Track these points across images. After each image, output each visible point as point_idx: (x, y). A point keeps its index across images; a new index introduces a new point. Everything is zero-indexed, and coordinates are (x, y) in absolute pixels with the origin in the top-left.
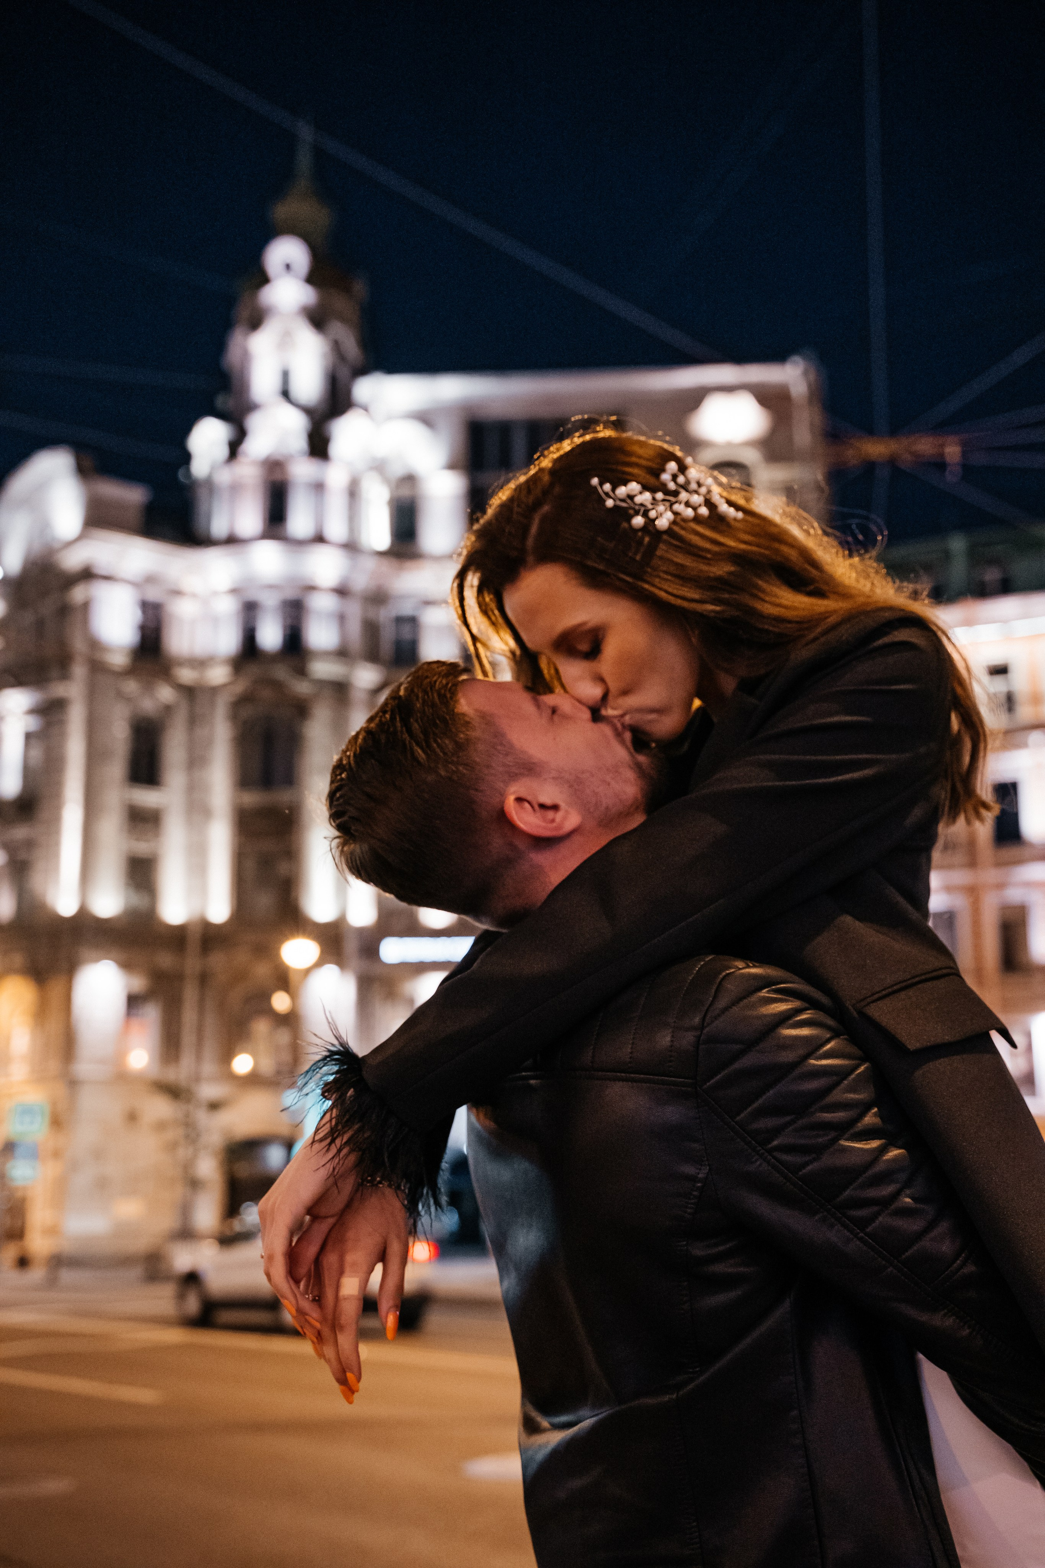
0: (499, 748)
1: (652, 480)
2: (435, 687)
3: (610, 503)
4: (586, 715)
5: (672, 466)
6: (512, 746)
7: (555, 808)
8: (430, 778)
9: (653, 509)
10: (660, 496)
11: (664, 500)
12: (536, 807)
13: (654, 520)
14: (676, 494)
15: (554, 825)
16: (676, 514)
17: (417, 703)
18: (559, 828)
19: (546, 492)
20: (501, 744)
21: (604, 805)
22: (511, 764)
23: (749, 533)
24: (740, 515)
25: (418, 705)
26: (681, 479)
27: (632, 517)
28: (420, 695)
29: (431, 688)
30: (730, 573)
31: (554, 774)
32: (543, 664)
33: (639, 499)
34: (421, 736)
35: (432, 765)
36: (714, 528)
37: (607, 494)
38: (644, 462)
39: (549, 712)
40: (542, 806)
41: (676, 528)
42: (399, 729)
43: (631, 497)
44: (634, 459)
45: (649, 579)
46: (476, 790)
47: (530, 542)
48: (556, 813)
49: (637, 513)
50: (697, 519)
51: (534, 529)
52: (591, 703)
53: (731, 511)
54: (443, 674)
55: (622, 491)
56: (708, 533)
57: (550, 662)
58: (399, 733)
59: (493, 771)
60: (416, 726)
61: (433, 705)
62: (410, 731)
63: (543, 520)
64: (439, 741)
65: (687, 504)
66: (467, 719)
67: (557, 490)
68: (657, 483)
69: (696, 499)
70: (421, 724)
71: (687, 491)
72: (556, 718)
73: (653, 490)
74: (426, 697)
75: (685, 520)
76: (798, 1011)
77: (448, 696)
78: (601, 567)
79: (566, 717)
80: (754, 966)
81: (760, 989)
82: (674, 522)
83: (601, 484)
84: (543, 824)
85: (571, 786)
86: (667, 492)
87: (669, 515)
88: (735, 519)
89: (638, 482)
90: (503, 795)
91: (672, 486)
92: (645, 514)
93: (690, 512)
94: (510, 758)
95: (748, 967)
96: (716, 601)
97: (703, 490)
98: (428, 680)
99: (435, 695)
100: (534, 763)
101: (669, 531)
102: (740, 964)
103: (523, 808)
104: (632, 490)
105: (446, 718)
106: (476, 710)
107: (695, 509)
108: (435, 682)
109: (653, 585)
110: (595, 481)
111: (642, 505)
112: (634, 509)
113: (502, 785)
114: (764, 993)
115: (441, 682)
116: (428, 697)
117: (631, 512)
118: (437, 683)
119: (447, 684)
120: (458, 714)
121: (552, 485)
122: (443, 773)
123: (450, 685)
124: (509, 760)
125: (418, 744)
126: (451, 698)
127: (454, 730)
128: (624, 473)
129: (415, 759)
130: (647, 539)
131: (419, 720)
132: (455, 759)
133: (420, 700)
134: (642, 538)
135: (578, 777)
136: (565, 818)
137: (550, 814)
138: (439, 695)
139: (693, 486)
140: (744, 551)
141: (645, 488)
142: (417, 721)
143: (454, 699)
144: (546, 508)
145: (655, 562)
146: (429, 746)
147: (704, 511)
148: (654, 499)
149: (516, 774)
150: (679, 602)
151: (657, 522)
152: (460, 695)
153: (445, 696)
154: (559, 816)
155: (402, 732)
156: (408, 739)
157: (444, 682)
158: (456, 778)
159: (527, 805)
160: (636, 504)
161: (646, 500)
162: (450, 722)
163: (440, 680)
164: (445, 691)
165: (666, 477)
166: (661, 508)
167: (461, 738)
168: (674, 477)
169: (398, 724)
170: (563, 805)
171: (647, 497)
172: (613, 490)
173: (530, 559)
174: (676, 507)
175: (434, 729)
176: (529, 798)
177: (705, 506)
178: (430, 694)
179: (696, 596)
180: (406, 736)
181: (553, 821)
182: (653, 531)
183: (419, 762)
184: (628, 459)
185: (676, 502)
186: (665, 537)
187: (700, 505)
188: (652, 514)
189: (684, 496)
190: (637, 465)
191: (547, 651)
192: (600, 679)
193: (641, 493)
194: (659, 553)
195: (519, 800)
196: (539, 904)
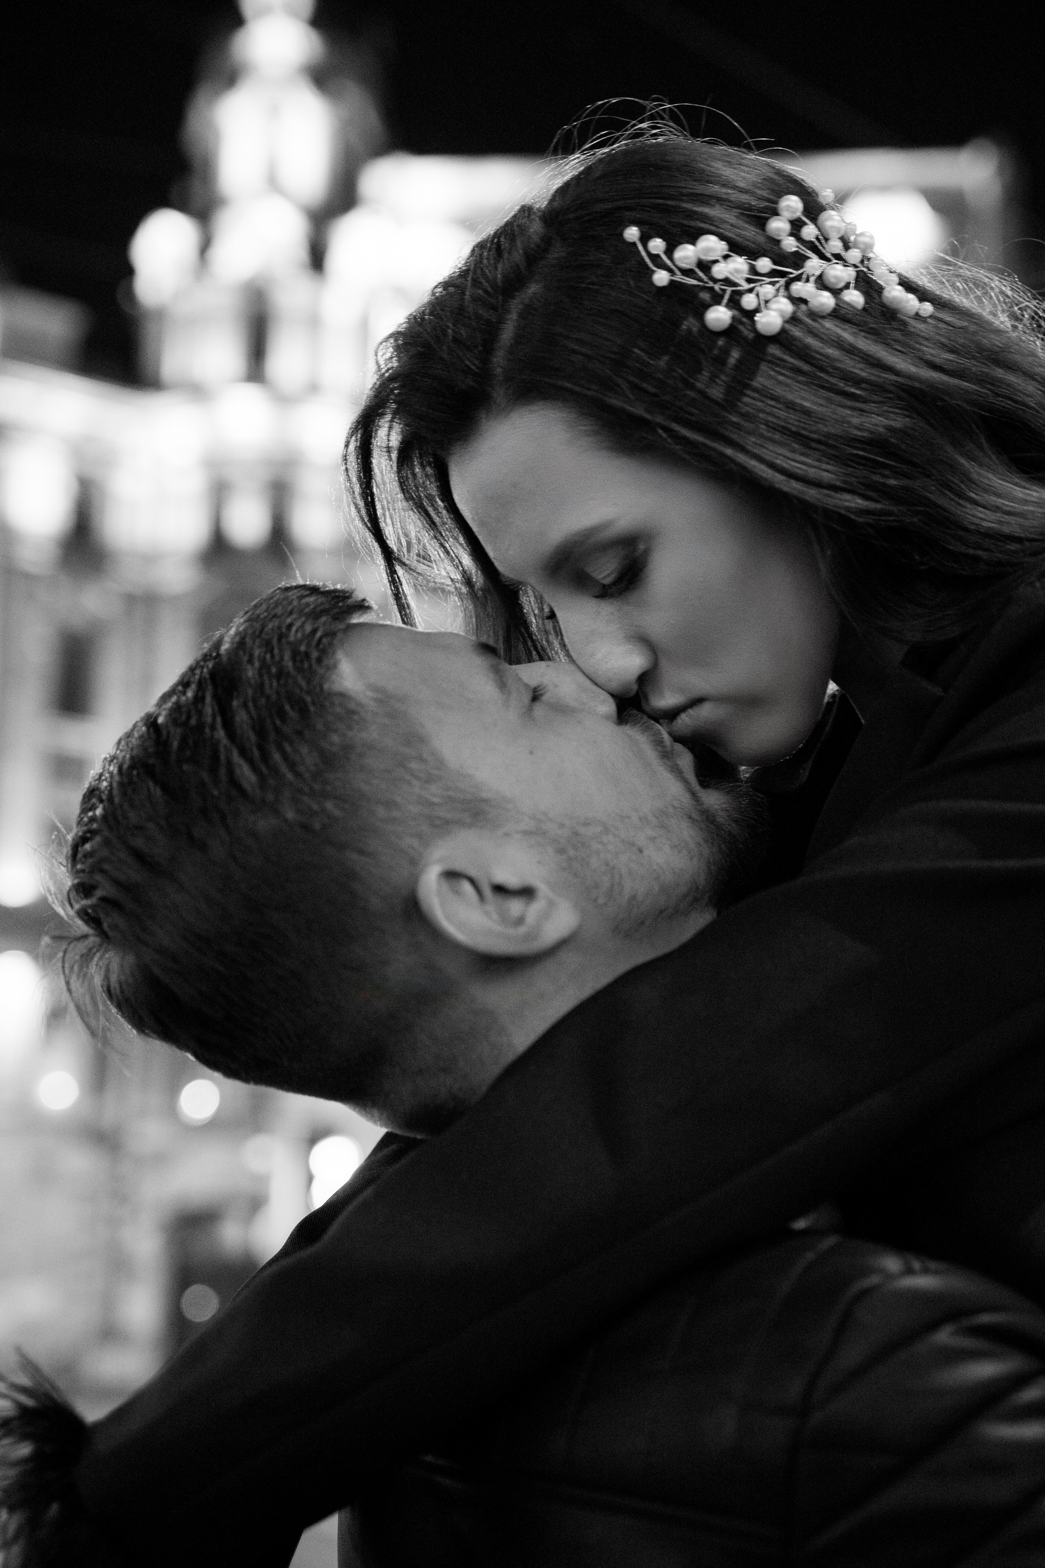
0: (414, 765)
1: (749, 232)
2: (287, 636)
3: (661, 278)
4: (608, 707)
5: (792, 204)
6: (440, 763)
7: (527, 893)
8: (264, 824)
9: (750, 291)
10: (764, 264)
11: (773, 273)
12: (487, 892)
13: (750, 314)
14: (798, 260)
15: (522, 930)
16: (798, 301)
17: (249, 667)
18: (530, 937)
19: (533, 257)
20: (421, 759)
21: (627, 893)
22: (436, 800)
23: (943, 346)
24: (927, 308)
25: (250, 674)
26: (809, 231)
27: (707, 306)
28: (257, 652)
29: (279, 640)
30: (903, 433)
31: (527, 824)
32: (529, 603)
33: (720, 270)
34: (253, 737)
35: (270, 797)
36: (874, 333)
37: (655, 258)
38: (734, 196)
39: (527, 698)
40: (500, 889)
41: (796, 332)
42: (209, 720)
43: (705, 266)
44: (716, 189)
45: (734, 437)
46: (361, 852)
47: (499, 359)
48: (528, 904)
49: (717, 299)
50: (840, 314)
51: (508, 333)
52: (614, 686)
53: (911, 302)
54: (307, 610)
55: (686, 254)
56: (864, 344)
57: (540, 600)
58: (207, 730)
59: (396, 814)
60: (241, 717)
61: (281, 674)
62: (228, 725)
63: (527, 311)
64: (288, 748)
65: (822, 283)
66: (352, 706)
67: (557, 252)
68: (761, 239)
69: (839, 273)
70: (253, 712)
71: (822, 257)
72: (539, 710)
73: (752, 254)
74: (268, 656)
75: (814, 315)
76: (1020, 1381)
77: (315, 654)
78: (639, 410)
79: (561, 709)
80: (926, 1271)
81: (934, 1325)
82: (793, 319)
83: (645, 239)
84: (498, 928)
85: (561, 851)
86: (780, 257)
87: (784, 305)
88: (917, 316)
89: (722, 237)
90: (416, 863)
91: (790, 244)
92: (734, 303)
93: (826, 300)
94: (434, 788)
95: (909, 1271)
96: (867, 489)
97: (854, 255)
98: (276, 622)
99: (287, 656)
100: (486, 801)
101: (781, 338)
102: (892, 1263)
103: (457, 893)
104: (708, 250)
105: (304, 702)
106: (376, 689)
107: (836, 292)
108: (290, 626)
109: (743, 449)
110: (632, 233)
111: (727, 281)
112: (711, 289)
113: (415, 842)
114: (944, 1336)
115: (302, 626)
116: (273, 656)
117: (705, 296)
118: (294, 629)
119: (314, 631)
120: (331, 694)
121: (546, 242)
122: (290, 815)
123: (319, 634)
124: (434, 793)
125: (243, 753)
126: (319, 660)
127: (320, 727)
128: (692, 215)
129: (234, 782)
130: (735, 355)
131: (250, 704)
132: (317, 787)
133: (257, 664)
134: (726, 352)
135: (576, 834)
136: (546, 915)
137: (515, 906)
138: (295, 654)
139: (835, 246)
140: (931, 385)
141: (736, 248)
142: (245, 705)
143: (325, 662)
144: (533, 289)
145: (749, 402)
146: (265, 757)
147: (855, 297)
148: (753, 270)
149: (447, 822)
150: (794, 487)
151: (758, 317)
152: (340, 655)
153: (307, 655)
154: (535, 909)
155: (213, 727)
156: (225, 741)
157: (308, 628)
158: (317, 826)
159: (467, 887)
160: (715, 281)
161: (737, 271)
162: (312, 709)
163: (298, 624)
164: (308, 645)
165: (778, 226)
166: (767, 290)
167: (332, 744)
168: (796, 226)
169: (208, 710)
170: (543, 889)
171: (736, 267)
172: (669, 252)
173: (499, 394)
174: (798, 288)
175: (278, 722)
176: (472, 872)
177: (856, 288)
178: (276, 651)
179: (826, 477)
180: (221, 734)
181: (520, 921)
182: (751, 336)
183: (242, 792)
184: (701, 189)
185: (798, 278)
186: (774, 350)
187: (847, 286)
188: (749, 301)
189: (814, 265)
190: (720, 200)
191: (532, 580)
192: (645, 641)
193: (726, 257)
194: (760, 381)
195: (452, 875)
196: (484, 1089)
